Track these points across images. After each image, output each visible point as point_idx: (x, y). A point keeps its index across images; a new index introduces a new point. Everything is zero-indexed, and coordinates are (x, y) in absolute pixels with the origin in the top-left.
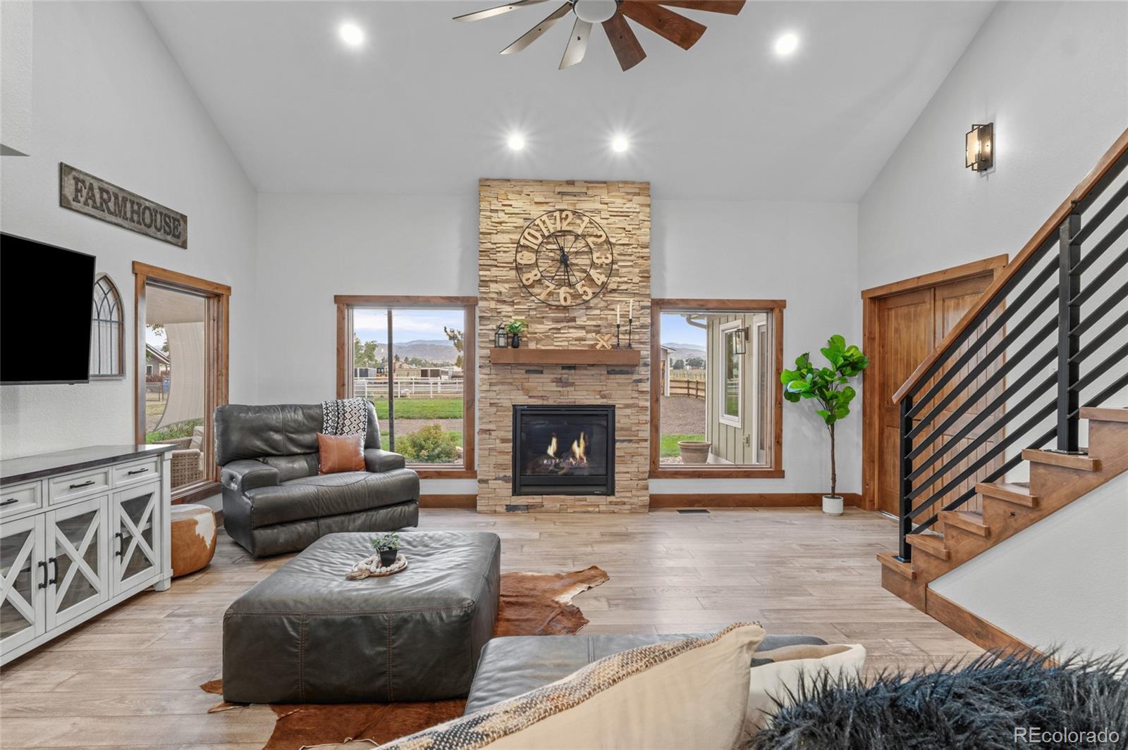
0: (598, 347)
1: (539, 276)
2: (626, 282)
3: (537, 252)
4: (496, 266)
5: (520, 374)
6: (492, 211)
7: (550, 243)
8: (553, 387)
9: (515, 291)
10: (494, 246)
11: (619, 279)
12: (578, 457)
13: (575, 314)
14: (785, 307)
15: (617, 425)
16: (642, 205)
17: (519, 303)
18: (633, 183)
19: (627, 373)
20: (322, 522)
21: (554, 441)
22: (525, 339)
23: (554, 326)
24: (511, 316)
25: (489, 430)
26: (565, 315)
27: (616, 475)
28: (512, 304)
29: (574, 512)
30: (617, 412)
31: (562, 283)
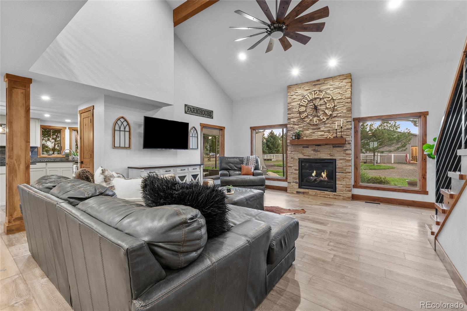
0: (328, 138)
1: (307, 115)
2: (340, 113)
4: (293, 113)
5: (301, 148)
6: (291, 95)
7: (311, 103)
8: (312, 152)
9: (299, 120)
10: (292, 107)
11: (337, 112)
12: (324, 177)
13: (320, 127)
15: (337, 166)
16: (347, 83)
17: (300, 124)
18: (343, 75)
19: (341, 147)
21: (315, 172)
22: (302, 136)
23: (312, 131)
24: (297, 129)
25: (291, 166)
26: (316, 127)
27: (337, 185)
28: (298, 125)
29: (320, 196)
30: (337, 161)
31: (315, 116)
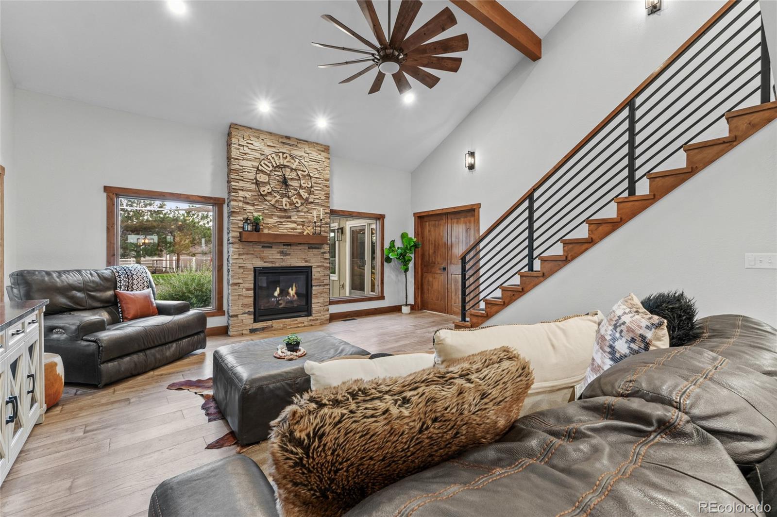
0: (305, 234)
1: (270, 190)
2: (318, 199)
3: (269, 175)
4: (243, 180)
5: (258, 248)
6: (239, 145)
7: (276, 171)
8: (278, 256)
9: (255, 197)
10: (241, 168)
11: (315, 197)
12: (292, 295)
13: (291, 214)
14: (385, 218)
15: (313, 277)
16: (326, 158)
17: (257, 205)
18: (321, 145)
19: (318, 248)
20: (148, 352)
21: (278, 289)
22: (261, 227)
23: (279, 220)
24: (252, 212)
25: (239, 283)
26: (285, 214)
27: (313, 305)
28: (253, 205)
29: (291, 328)
30: (314, 270)
31: (283, 196)
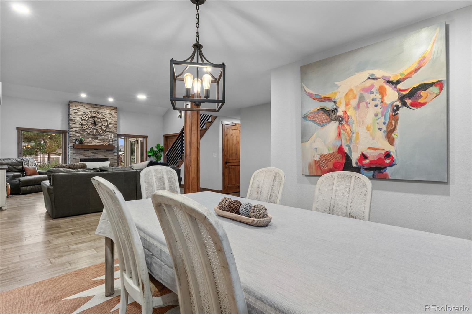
0: (104, 145)
1: (88, 127)
2: (111, 130)
3: (87, 121)
4: (75, 123)
5: (82, 151)
6: (73, 109)
7: (91, 119)
8: (92, 154)
9: (81, 130)
10: (74, 118)
11: (109, 129)
13: (98, 137)
14: (148, 137)
16: (115, 112)
17: (82, 133)
18: (113, 107)
19: (111, 151)
20: (36, 186)
22: (84, 142)
23: (92, 139)
24: (79, 136)
26: (95, 137)
28: (80, 133)
30: (109, 160)
31: (94, 129)
